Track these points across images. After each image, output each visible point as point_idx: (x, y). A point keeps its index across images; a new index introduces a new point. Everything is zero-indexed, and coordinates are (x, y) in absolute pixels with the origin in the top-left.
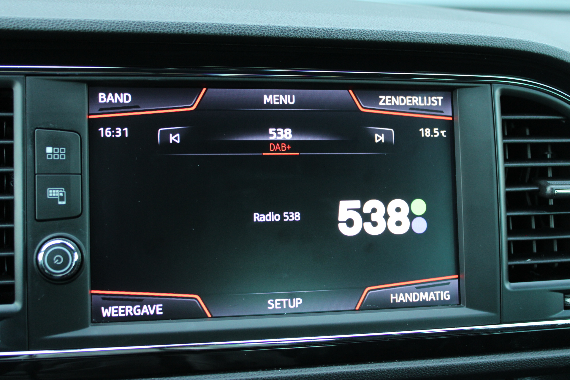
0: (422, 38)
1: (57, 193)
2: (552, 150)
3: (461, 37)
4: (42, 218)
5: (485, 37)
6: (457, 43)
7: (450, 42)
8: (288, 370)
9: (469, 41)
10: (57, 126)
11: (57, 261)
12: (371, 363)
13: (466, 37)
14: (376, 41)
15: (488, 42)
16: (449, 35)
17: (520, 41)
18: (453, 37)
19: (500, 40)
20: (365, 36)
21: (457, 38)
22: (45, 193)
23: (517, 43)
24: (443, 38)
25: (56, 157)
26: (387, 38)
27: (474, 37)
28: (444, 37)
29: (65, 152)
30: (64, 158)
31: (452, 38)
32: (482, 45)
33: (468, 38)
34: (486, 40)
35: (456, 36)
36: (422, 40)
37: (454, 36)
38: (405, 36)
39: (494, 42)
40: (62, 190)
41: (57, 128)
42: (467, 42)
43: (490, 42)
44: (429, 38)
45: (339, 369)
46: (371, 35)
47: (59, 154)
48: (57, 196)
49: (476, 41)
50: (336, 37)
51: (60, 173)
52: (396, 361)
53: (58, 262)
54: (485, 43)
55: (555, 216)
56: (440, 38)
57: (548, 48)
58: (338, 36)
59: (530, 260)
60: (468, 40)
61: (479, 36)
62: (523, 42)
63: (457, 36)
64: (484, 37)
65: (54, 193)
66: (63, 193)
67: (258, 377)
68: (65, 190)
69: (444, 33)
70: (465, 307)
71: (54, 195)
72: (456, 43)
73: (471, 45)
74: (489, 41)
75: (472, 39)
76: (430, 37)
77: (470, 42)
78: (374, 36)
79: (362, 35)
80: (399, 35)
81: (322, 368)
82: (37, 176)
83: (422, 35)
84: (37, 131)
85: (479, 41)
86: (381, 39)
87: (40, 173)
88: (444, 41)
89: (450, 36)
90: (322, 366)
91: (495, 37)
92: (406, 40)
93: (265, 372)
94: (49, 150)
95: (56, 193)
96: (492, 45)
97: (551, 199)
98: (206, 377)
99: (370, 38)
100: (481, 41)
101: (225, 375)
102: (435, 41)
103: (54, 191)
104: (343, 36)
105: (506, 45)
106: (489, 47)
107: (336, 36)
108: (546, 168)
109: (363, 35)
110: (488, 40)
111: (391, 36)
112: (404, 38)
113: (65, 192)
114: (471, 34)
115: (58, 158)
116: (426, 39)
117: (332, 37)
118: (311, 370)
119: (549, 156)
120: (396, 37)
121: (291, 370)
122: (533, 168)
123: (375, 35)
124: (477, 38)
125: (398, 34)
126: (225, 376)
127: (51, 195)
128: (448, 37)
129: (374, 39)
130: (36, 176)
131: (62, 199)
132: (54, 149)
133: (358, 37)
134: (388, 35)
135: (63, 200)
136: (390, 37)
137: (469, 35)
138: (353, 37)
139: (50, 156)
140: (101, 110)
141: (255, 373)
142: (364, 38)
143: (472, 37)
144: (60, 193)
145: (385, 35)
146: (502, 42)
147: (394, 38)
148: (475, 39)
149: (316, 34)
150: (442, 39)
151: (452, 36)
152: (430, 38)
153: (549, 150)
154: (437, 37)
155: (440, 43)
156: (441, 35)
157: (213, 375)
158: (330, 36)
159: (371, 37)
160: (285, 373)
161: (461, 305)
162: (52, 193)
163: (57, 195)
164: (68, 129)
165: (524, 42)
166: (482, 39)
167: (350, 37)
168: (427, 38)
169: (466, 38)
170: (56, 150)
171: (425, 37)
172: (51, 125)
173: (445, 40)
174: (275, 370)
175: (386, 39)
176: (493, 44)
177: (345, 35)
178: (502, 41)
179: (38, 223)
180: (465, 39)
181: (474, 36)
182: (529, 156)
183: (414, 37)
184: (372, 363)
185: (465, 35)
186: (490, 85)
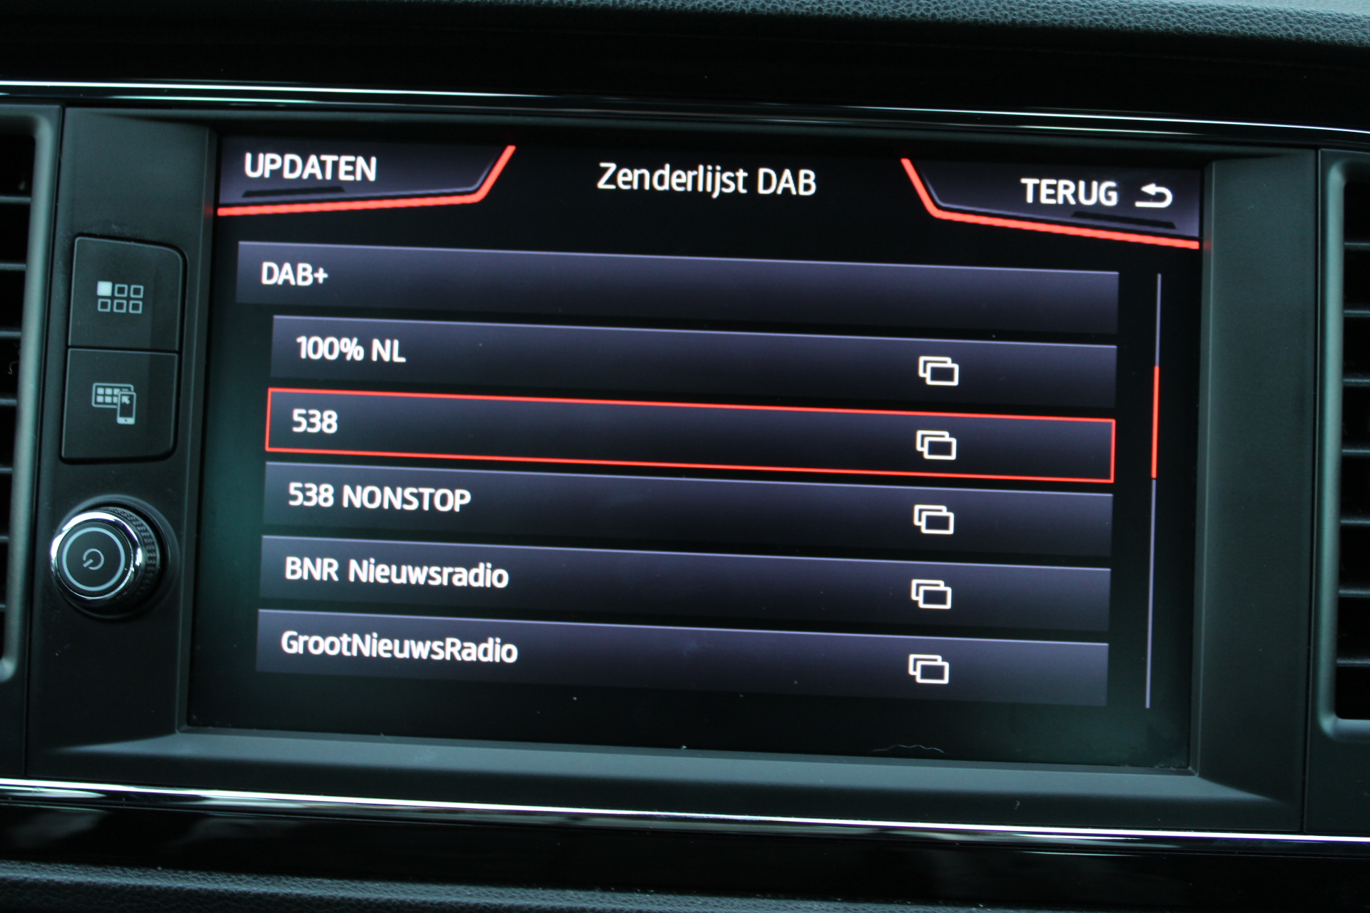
0: (1106, 16)
1: (117, 396)
3: (1223, 15)
4: (74, 455)
5: (1298, 14)
6: (1210, 29)
7: (1187, 27)
8: (671, 897)
9: (1247, 24)
10: (128, 232)
11: (91, 561)
12: (904, 903)
13: (1240, 12)
14: (968, 23)
16: (1189, 7)
18: (1200, 12)
19: (1346, 21)
20: (937, 9)
21: (1212, 17)
22: (88, 394)
24: (1168, 15)
25: (120, 306)
26: (1001, 14)
27: (1263, 13)
28: (1171, 12)
29: (141, 296)
30: (140, 311)
31: (1196, 17)
32: (1289, 35)
33: (1245, 17)
34: (1300, 22)
35: (1208, 12)
36: (1106, 20)
37: (1202, 9)
38: (1055, 10)
39: (1326, 27)
40: (129, 389)
41: (128, 235)
42: (1243, 28)
43: (1313, 27)
44: (1125, 16)
45: (811, 908)
46: (955, 6)
47: (128, 299)
48: (116, 404)
49: (1268, 24)
50: (855, 13)
51: (127, 346)
52: (977, 906)
53: (92, 565)
54: (1298, 30)
56: (1159, 15)
58: (861, 9)
60: (1245, 21)
61: (1281, 12)
63: (1214, 10)
64: (1294, 14)
65: (110, 395)
66: (131, 398)
67: (584, 905)
68: (135, 391)
69: (1171, 3)
70: (1197, 774)
71: (108, 400)
72: (1207, 32)
73: (1252, 36)
75: (1256, 20)
76: (1130, 12)
77: (1250, 29)
78: (964, 10)
79: (929, 6)
80: (1038, 7)
81: (765, 901)
82: (72, 352)
83: (1105, 9)
84: (79, 241)
85: (1279, 24)
86: (985, 17)
87: (78, 344)
88: (1169, 26)
89: (1192, 10)
90: (764, 896)
91: (1330, 15)
92: (1056, 20)
93: (608, 895)
94: (104, 288)
95: (112, 396)
96: (1318, 37)
98: (452, 890)
99: (952, 16)
100: (1285, 25)
101: (503, 891)
102: (1144, 23)
103: (109, 391)
104: (875, 9)
105: (1364, 36)
106: (1308, 41)
107: (855, 9)
109: (933, 6)
110: (1309, 22)
111: (1013, 9)
112: (1050, 14)
113: (134, 394)
114: (1257, 6)
115: (124, 311)
116: (1117, 20)
117: (843, 11)
118: (732, 905)
120: (1028, 12)
121: (679, 898)
123: (967, 8)
124: (1275, 18)
125: (1034, 5)
126: (501, 894)
127: (100, 399)
128: (1183, 13)
129: (964, 17)
130: (70, 350)
131: (126, 411)
132: (117, 286)
133: (918, 13)
134: (1004, 7)
135: (130, 415)
136: (1010, 13)
137: (1249, 8)
138: (903, 11)
139: (104, 305)
140: (248, 194)
141: (582, 894)
142: (934, 15)
143: (1259, 13)
144: (122, 395)
145: (996, 8)
146: (1351, 28)
147: (1021, 15)
148: (1269, 19)
149: (798, 5)
150: (1167, 19)
151: (1195, 10)
152: (1129, 15)
154: (1150, 12)
155: (1157, 30)
156: (1163, 7)
157: (472, 888)
158: (837, 9)
159: (954, 13)
160: (660, 905)
161: (1190, 768)
162: (104, 395)
163: (115, 400)
164: (155, 239)
166: (1291, 19)
167: (894, 13)
168: (1119, 17)
169: (1238, 15)
170: (121, 290)
171: (1114, 14)
172: (115, 229)
173: (1174, 23)
174: (637, 892)
175: (997, 17)
176: (1323, 33)
177: (881, 6)
178: (1352, 24)
179: (67, 466)
180: (1236, 19)
181: (1266, 12)
183: (1081, 12)
184: (908, 904)
185: (1237, 9)
186: (1312, 152)
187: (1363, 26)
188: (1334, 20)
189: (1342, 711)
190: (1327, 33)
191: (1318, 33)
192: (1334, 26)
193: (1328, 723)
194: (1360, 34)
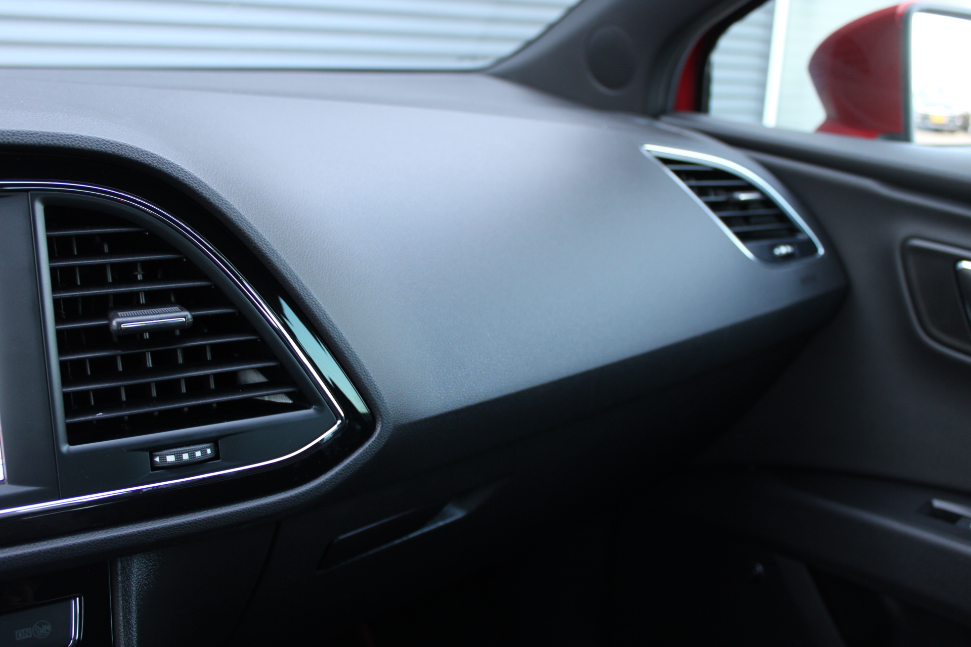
2: (143, 270)
5: (8, 131)
15: (13, 138)
17: (62, 135)
19: (32, 134)
23: (58, 138)
34: (9, 135)
54: (8, 139)
55: (123, 356)
57: (105, 142)
59: (101, 414)
62: (68, 137)
74: (15, 137)
97: (146, 332)
108: (137, 293)
110: (13, 135)
119: (140, 277)
122: (84, 298)
146: (34, 137)
153: (139, 270)
165: (68, 135)
166: (4, 134)
176: (21, 140)
182: (110, 280)
186: (26, 193)
187: (40, 136)
188: (26, 134)
189: (71, 443)
190: (23, 140)
191: (18, 140)
192: (26, 136)
193: (65, 448)
194: (39, 140)
